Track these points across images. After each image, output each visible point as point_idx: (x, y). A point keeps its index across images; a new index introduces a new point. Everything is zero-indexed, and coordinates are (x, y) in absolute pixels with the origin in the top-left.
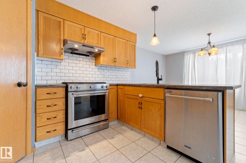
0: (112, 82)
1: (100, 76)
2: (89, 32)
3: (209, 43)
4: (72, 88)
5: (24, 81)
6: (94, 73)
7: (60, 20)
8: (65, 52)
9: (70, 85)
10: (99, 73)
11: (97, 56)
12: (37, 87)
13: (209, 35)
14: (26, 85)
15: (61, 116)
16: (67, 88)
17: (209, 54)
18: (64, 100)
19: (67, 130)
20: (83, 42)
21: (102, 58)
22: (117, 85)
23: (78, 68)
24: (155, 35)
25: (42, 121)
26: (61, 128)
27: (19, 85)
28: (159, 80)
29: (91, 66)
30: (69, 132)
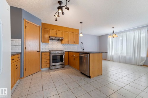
0: (66, 50)
1: (63, 48)
2: (58, 32)
3: (113, 32)
4: (52, 52)
5: (39, 50)
6: (60, 47)
7: (48, 30)
8: (50, 40)
9: (51, 52)
10: (63, 47)
11: (62, 40)
12: (42, 52)
13: (113, 28)
14: (39, 52)
15: (48, 61)
16: (50, 52)
17: (113, 37)
18: (49, 56)
19: (50, 66)
20: (56, 36)
21: (63, 41)
22: (69, 52)
23: (54, 45)
24: (81, 33)
25: (43, 62)
26: (48, 65)
27: (38, 51)
28: (83, 50)
29: (60, 44)
30: (51, 67)
